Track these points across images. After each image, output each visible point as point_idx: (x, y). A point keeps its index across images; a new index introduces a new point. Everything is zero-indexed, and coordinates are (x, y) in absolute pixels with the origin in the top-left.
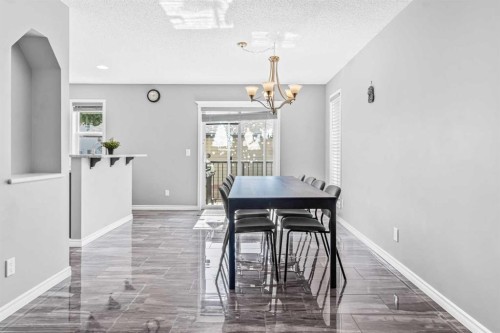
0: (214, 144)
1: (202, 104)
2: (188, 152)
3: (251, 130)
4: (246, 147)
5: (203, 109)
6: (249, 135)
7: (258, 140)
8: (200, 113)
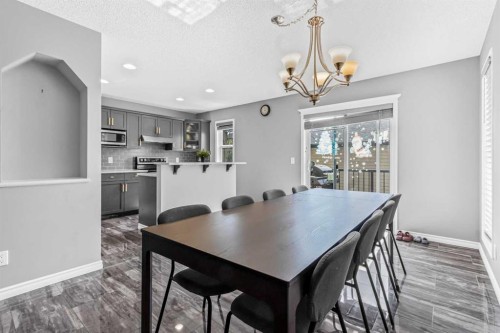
0: (318, 152)
1: (304, 112)
2: (293, 161)
3: (360, 135)
4: (354, 155)
5: (306, 117)
6: (357, 141)
7: (368, 146)
8: (303, 121)
